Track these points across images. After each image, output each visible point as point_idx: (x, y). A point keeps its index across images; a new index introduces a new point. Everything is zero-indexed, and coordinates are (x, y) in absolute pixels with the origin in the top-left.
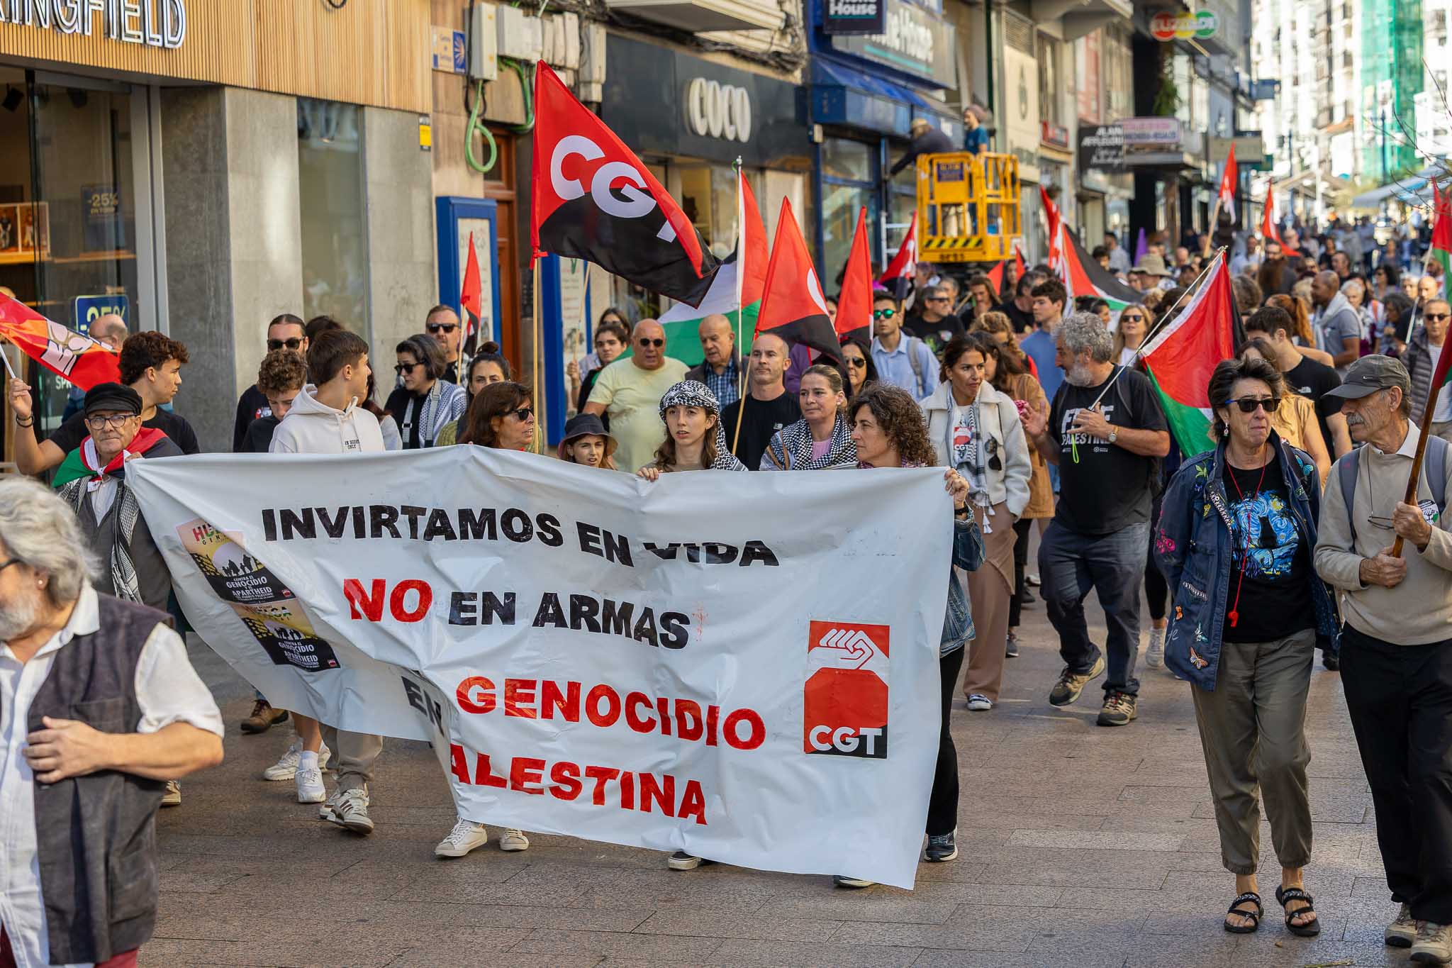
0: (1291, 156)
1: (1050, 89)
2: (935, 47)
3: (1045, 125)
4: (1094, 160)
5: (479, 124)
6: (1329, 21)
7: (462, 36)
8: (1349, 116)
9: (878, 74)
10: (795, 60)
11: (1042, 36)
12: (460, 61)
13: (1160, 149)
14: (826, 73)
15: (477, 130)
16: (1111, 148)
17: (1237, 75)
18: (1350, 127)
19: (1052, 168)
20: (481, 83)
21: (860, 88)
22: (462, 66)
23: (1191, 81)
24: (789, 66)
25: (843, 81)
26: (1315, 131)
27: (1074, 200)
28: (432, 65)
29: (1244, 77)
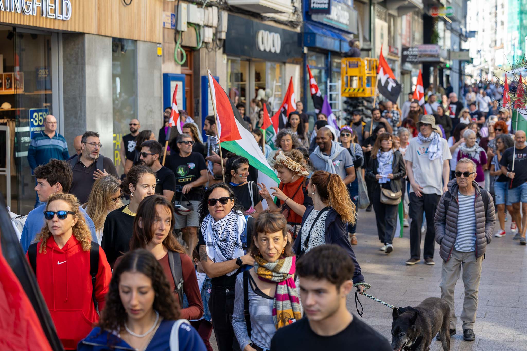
0: (481, 57)
1: (392, 34)
2: (350, 20)
3: (390, 47)
4: (408, 60)
5: (180, 47)
6: (496, 9)
7: (174, 15)
8: (502, 44)
9: (328, 28)
10: (297, 23)
11: (390, 15)
12: (173, 24)
13: (432, 56)
14: (310, 29)
15: (179, 49)
16: (414, 55)
17: (461, 29)
18: (502, 47)
19: (392, 62)
20: (180, 32)
21: (322, 34)
22: (174, 26)
23: (444, 31)
24: (296, 26)
25: (315, 31)
26: (489, 49)
27: (400, 74)
28: (163, 25)
29: (464, 30)
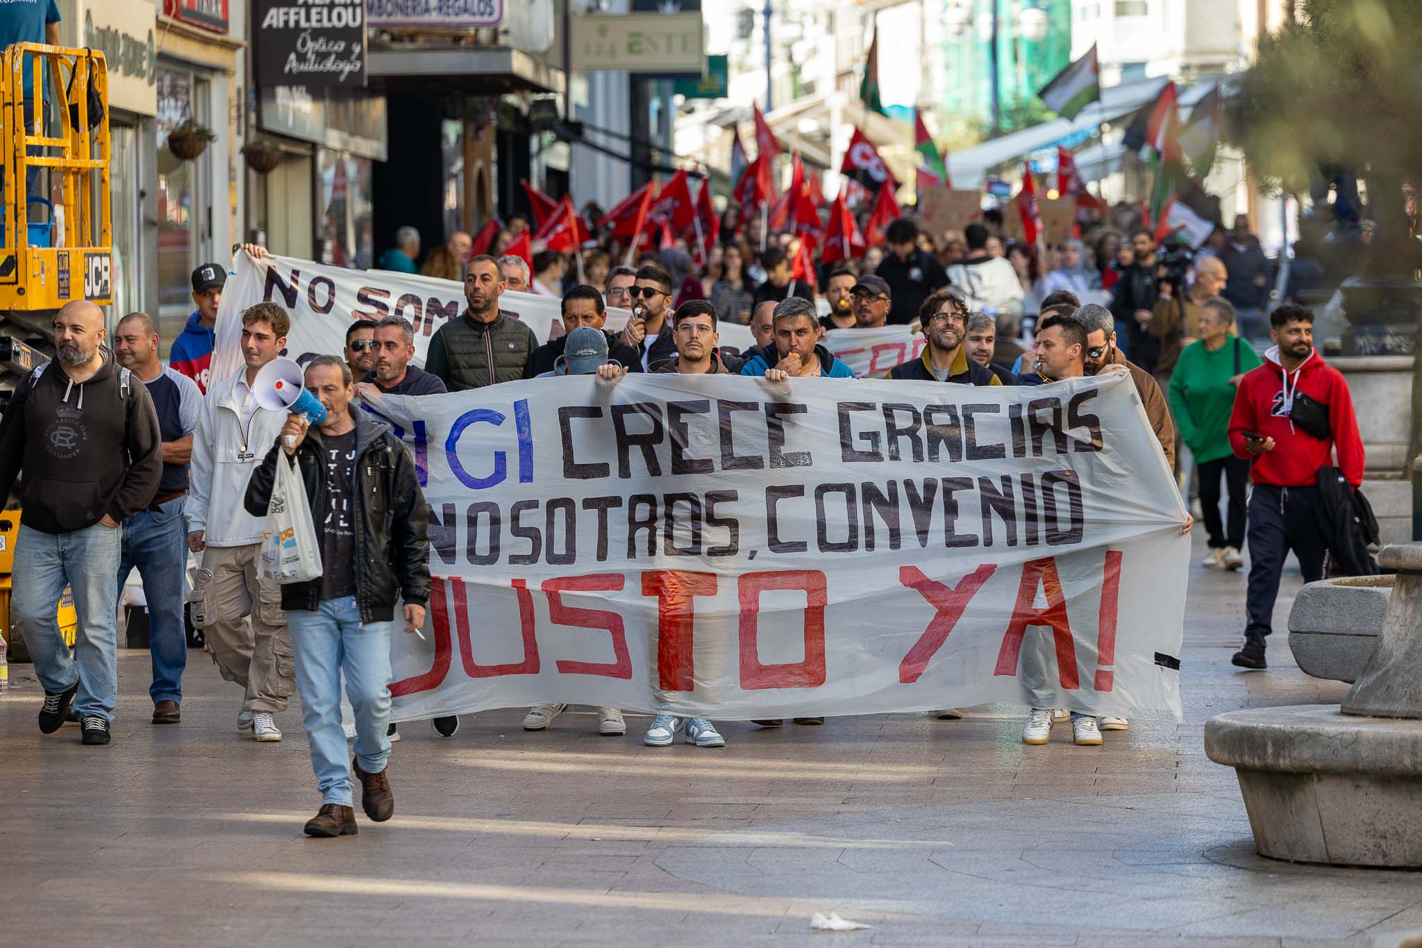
0: (769, 57)
4: (292, 63)
13: (455, 39)
16: (332, 34)
27: (239, 162)
